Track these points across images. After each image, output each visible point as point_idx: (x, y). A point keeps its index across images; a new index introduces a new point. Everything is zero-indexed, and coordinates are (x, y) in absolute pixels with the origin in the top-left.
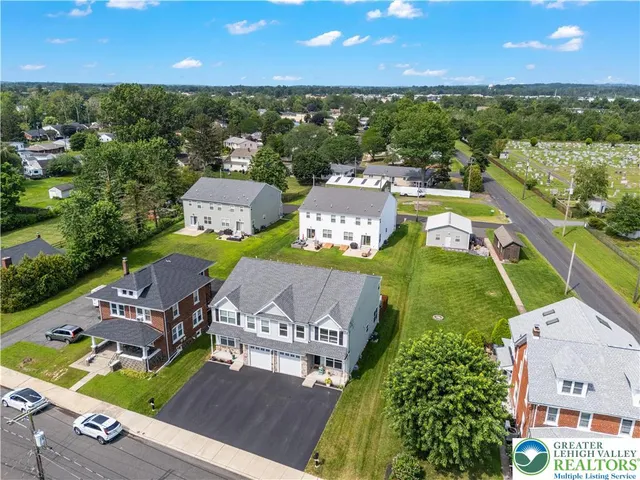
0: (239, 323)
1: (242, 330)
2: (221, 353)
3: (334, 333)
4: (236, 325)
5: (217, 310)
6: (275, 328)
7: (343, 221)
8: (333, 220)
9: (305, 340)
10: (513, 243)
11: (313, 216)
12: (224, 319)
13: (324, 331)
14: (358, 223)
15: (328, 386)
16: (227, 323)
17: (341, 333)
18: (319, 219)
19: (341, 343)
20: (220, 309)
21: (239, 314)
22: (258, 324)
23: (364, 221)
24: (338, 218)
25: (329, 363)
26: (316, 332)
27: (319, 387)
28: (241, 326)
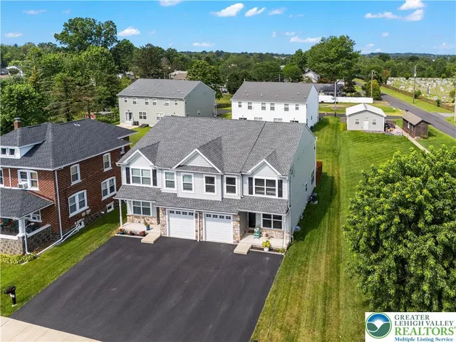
0: (155, 183)
1: (159, 192)
2: (133, 225)
3: (271, 183)
4: (151, 186)
5: (128, 169)
6: (199, 183)
7: (272, 109)
8: (264, 108)
9: (236, 196)
10: (422, 121)
11: (245, 105)
12: (136, 180)
13: (259, 181)
14: (286, 109)
15: (266, 250)
16: (141, 185)
17: (280, 182)
18: (250, 108)
19: (280, 195)
20: (131, 167)
21: (155, 172)
22: (179, 180)
23: (292, 107)
24: (268, 106)
25: (267, 224)
26: (251, 184)
27: (254, 253)
28: (159, 186)
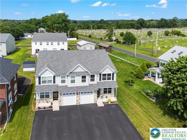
0: (54, 82)
1: (57, 86)
2: (41, 104)
3: (109, 75)
4: (52, 84)
5: (40, 78)
6: (78, 79)
7: (52, 44)
8: (48, 44)
9: (95, 82)
10: (110, 46)
11: (38, 43)
12: (44, 82)
13: (104, 75)
14: (59, 44)
15: (110, 103)
16: (47, 84)
17: (113, 74)
18: (41, 44)
19: (113, 79)
20: (42, 76)
21: (54, 77)
22: (68, 80)
23: (61, 43)
24: (50, 43)
25: (105, 92)
26: (100, 77)
28: (56, 83)
